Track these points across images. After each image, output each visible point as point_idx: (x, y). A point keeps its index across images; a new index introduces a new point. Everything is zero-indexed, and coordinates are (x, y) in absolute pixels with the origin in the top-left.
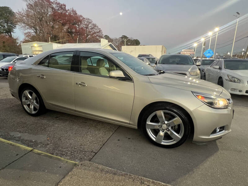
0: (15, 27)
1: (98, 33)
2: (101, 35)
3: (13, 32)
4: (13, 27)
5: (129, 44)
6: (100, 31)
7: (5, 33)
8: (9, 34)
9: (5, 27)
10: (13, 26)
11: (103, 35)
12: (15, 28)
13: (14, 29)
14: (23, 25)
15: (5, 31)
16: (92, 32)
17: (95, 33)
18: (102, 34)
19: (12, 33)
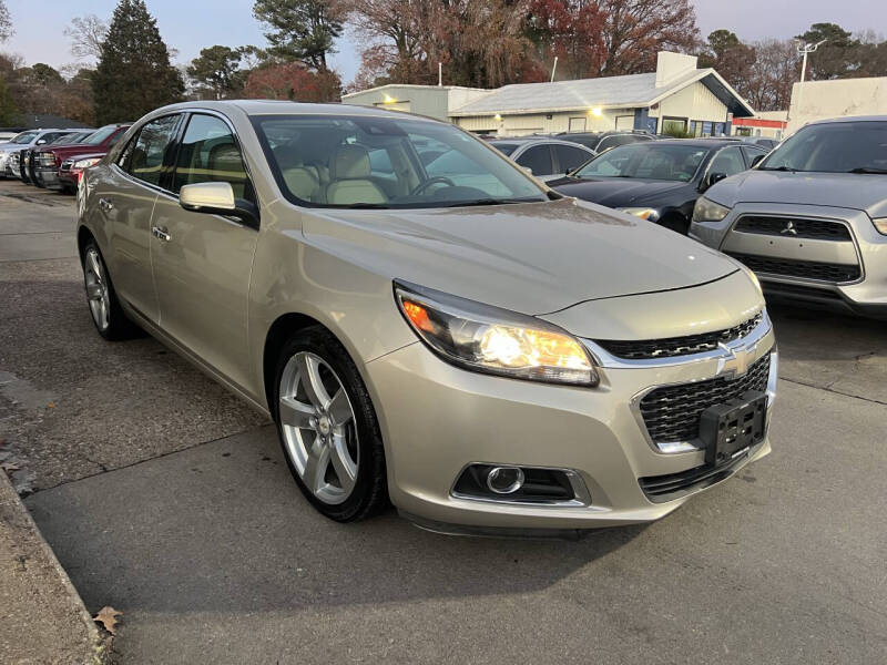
0: (340, 29)
1: (671, 22)
2: (690, 32)
3: (330, 51)
4: (334, 29)
5: (851, 67)
6: (681, 14)
7: (306, 55)
8: (319, 58)
9: (306, 32)
10: (333, 25)
11: (697, 31)
12: (338, 33)
13: (334, 39)
14: (365, 19)
15: (305, 50)
16: (640, 20)
17: (657, 25)
18: (692, 26)
19: (327, 56)
